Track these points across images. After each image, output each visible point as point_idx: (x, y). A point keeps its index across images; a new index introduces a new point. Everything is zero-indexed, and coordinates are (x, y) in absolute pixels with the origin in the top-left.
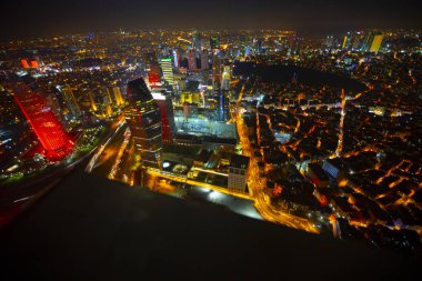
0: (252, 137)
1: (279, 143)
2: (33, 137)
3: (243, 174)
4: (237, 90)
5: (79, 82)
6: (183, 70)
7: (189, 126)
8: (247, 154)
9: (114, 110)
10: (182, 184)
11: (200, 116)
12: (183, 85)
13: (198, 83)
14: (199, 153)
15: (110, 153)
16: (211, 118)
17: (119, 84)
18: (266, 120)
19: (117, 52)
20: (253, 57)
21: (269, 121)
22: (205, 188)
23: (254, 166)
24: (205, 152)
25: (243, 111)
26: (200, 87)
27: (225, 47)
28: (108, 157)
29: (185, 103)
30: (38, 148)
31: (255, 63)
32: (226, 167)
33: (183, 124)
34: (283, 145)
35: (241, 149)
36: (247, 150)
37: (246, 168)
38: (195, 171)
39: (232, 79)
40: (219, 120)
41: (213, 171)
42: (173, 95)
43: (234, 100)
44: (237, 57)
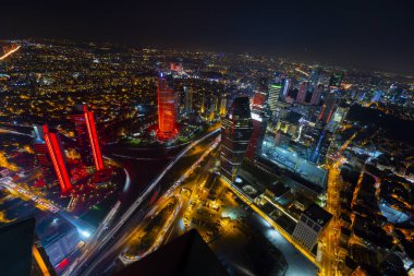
0: (345, 194)
2: (156, 118)
3: (317, 229)
4: (344, 136)
5: (200, 88)
6: (289, 100)
7: (275, 154)
8: (330, 210)
9: (216, 117)
10: (246, 205)
11: (289, 149)
12: (284, 113)
13: (300, 116)
14: (275, 183)
15: (198, 150)
16: (301, 155)
18: (374, 182)
20: (381, 104)
21: (377, 186)
22: (268, 221)
24: (281, 185)
25: (344, 160)
26: (300, 120)
27: (348, 87)
28: (195, 152)
29: (281, 132)
30: (156, 127)
31: (383, 113)
32: (298, 211)
33: (270, 149)
34: (390, 223)
35: (325, 201)
36: (332, 205)
37: (322, 225)
38: (264, 199)
39: (343, 123)
40: (309, 159)
41: (281, 209)
42: (270, 121)
43: (337, 145)
44: (360, 101)
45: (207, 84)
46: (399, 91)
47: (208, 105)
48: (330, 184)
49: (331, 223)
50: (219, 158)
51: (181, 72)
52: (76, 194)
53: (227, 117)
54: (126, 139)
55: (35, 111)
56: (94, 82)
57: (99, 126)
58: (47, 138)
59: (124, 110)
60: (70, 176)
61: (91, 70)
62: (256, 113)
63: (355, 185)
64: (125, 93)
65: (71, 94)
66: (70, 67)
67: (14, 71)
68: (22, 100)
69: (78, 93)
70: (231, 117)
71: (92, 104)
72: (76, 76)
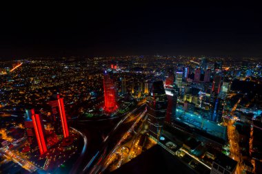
0: (243, 144)
2: (103, 99)
4: (232, 102)
5: (130, 77)
6: (189, 80)
7: (186, 118)
8: (235, 158)
9: (142, 95)
11: (195, 113)
12: (187, 89)
13: (199, 90)
14: (189, 139)
15: (132, 118)
16: (204, 117)
17: (148, 82)
19: (153, 65)
24: (193, 140)
25: (236, 118)
26: (200, 93)
27: (228, 68)
28: (130, 120)
29: (186, 101)
30: (103, 105)
31: (256, 83)
32: (210, 160)
33: (181, 114)
35: (229, 151)
36: (235, 154)
37: (231, 170)
38: (182, 152)
39: (229, 92)
40: (211, 120)
41: (197, 159)
42: (179, 95)
43: (228, 108)
44: (237, 77)
45: (135, 74)
47: (136, 88)
48: (230, 137)
49: (238, 168)
50: (146, 123)
51: (118, 69)
52: (50, 156)
53: (150, 94)
54: (84, 115)
55: (27, 100)
56: (64, 80)
57: (67, 107)
58: (34, 118)
59: (83, 96)
60: (47, 143)
61: (63, 73)
62: (168, 90)
63: (249, 137)
64: (83, 85)
65: (50, 89)
67: (17, 77)
68: (20, 95)
69: (55, 87)
70: (152, 94)
71: (63, 94)
72: (54, 77)
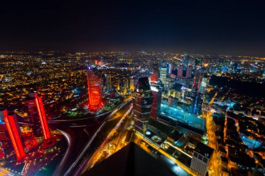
0: (219, 133)
1: (246, 147)
3: (205, 161)
4: (211, 95)
5: (115, 74)
6: (173, 76)
7: (170, 112)
8: (212, 146)
9: (128, 92)
10: (156, 150)
11: (178, 107)
12: (171, 85)
13: (181, 85)
14: (173, 132)
15: (118, 115)
16: (186, 110)
17: (134, 78)
18: (234, 123)
19: (138, 61)
20: (228, 74)
21: (237, 125)
22: (172, 160)
23: (217, 159)
24: (177, 133)
25: (213, 111)
26: (182, 88)
27: (206, 65)
28: (116, 117)
29: (170, 97)
30: (87, 103)
31: (230, 79)
32: (191, 150)
33: (166, 109)
34: (251, 149)
35: (207, 140)
36: (212, 142)
37: (209, 157)
38: (167, 144)
39: (208, 87)
40: (192, 113)
41: (180, 150)
42: (163, 90)
43: (207, 102)
44: (215, 73)
45: (120, 71)
46: (236, 65)
47: (122, 84)
48: (208, 127)
49: (214, 155)
50: (133, 119)
51: (102, 65)
52: (29, 160)
53: (135, 91)
54: (67, 114)
56: (43, 77)
57: (47, 107)
58: (7, 120)
59: (64, 93)
60: (24, 146)
61: (40, 69)
62: (153, 86)
63: (223, 126)
64: (64, 82)
65: (25, 86)
66: (25, 68)
69: (31, 85)
70: (138, 91)
71: (41, 92)
72: (29, 74)
